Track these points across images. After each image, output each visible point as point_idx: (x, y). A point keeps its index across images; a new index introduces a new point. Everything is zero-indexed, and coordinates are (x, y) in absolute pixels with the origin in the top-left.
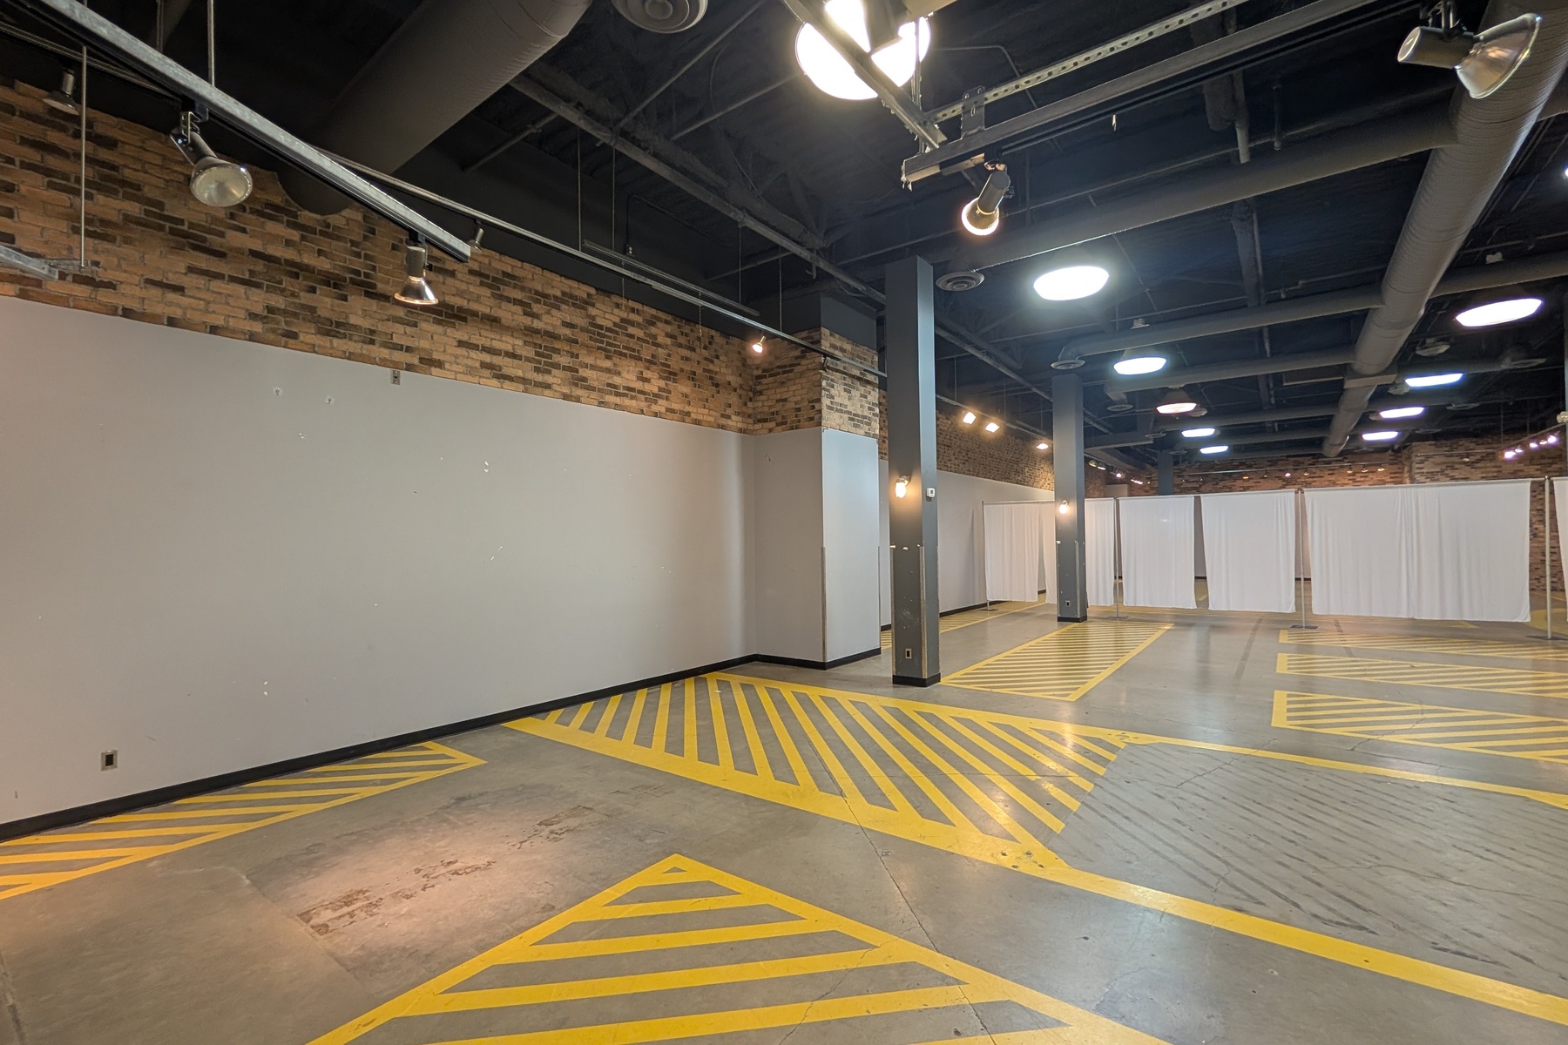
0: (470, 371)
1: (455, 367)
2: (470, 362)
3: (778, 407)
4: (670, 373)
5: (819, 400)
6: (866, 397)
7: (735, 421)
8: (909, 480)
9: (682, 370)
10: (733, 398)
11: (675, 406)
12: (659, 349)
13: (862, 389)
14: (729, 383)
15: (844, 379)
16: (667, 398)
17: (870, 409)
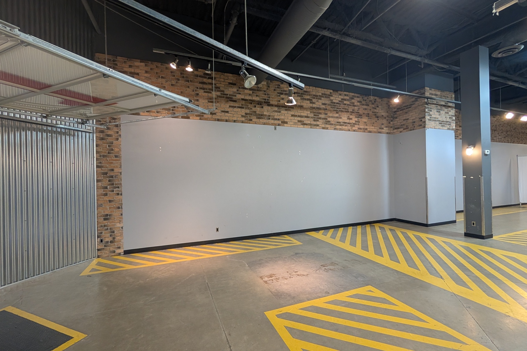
0: (295, 124)
1: (291, 123)
2: (295, 121)
3: (404, 122)
4: (360, 115)
5: (424, 117)
6: (448, 113)
7: (385, 130)
8: (474, 147)
9: (364, 114)
10: (385, 121)
11: (362, 127)
12: (355, 107)
13: (446, 110)
14: (383, 116)
15: (437, 107)
16: (358, 124)
17: (450, 118)
